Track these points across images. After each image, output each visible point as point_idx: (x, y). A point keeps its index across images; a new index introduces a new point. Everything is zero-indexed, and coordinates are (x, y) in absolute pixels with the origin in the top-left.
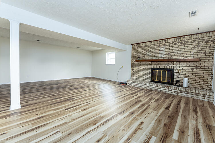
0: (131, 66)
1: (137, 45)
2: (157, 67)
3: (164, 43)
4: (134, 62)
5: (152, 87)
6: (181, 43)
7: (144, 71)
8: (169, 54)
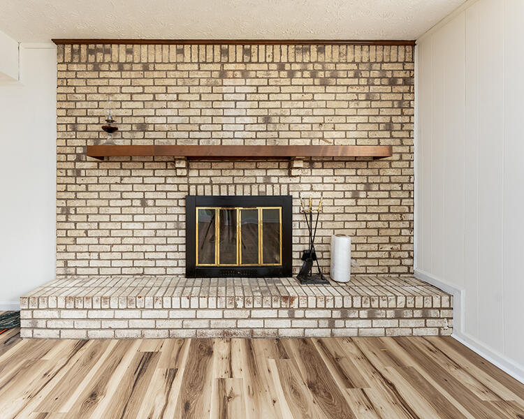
0: (54, 188)
1: (90, 52)
2: (216, 188)
3: (243, 62)
4: (79, 160)
5: (207, 314)
6: (314, 75)
7: (143, 218)
8: (267, 120)
